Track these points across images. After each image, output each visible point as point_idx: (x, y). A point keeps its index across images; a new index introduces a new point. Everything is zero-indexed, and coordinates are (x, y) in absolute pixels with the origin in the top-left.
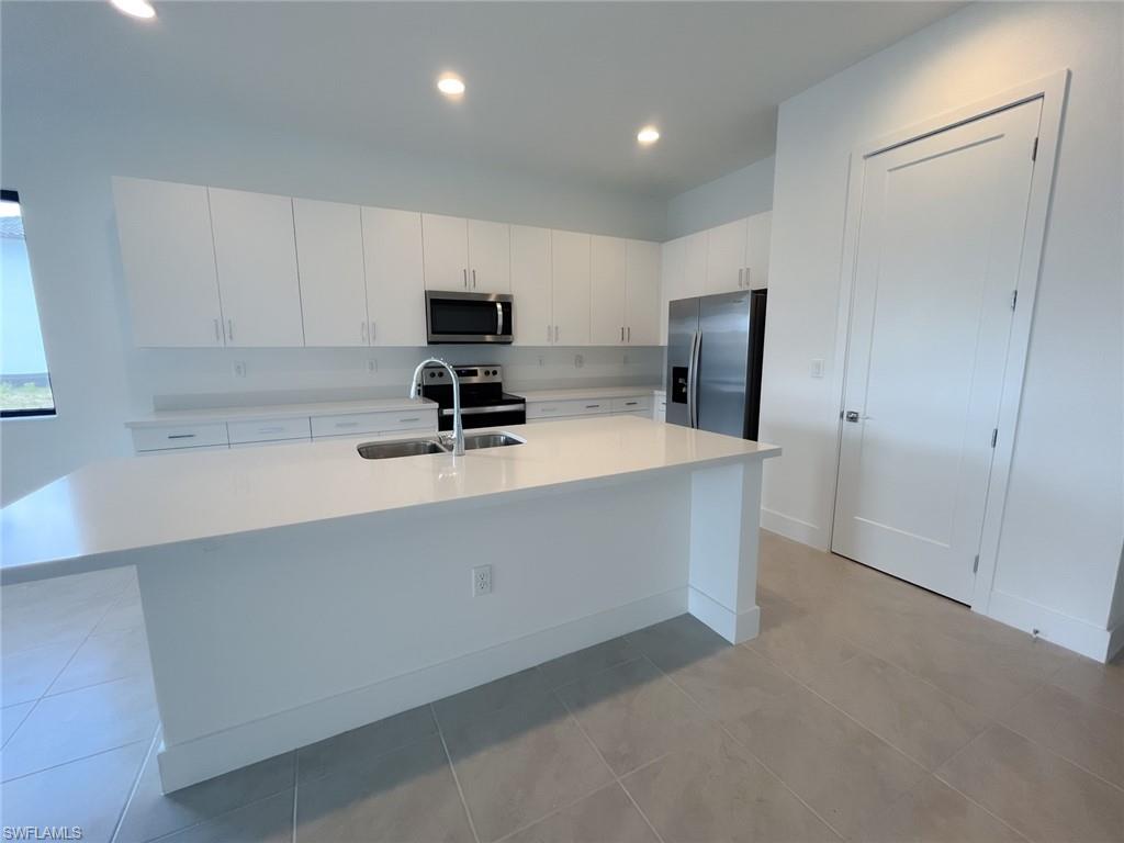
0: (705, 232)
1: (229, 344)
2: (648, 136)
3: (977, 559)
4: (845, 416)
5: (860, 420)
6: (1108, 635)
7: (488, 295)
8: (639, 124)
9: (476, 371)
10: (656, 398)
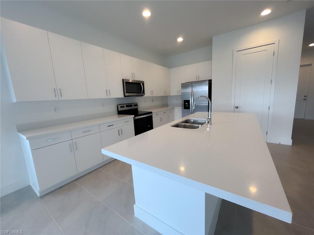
0: (184, 66)
1: (60, 99)
2: (180, 40)
3: (267, 132)
4: (235, 107)
5: (239, 108)
6: (292, 140)
8: (178, 36)
9: (132, 105)
10: (175, 109)
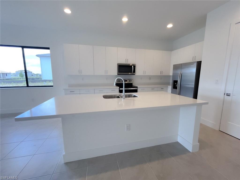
1: (81, 74)
2: (170, 26)
4: (226, 94)
5: (231, 96)
7: (130, 64)
9: (127, 80)
10: (168, 88)
